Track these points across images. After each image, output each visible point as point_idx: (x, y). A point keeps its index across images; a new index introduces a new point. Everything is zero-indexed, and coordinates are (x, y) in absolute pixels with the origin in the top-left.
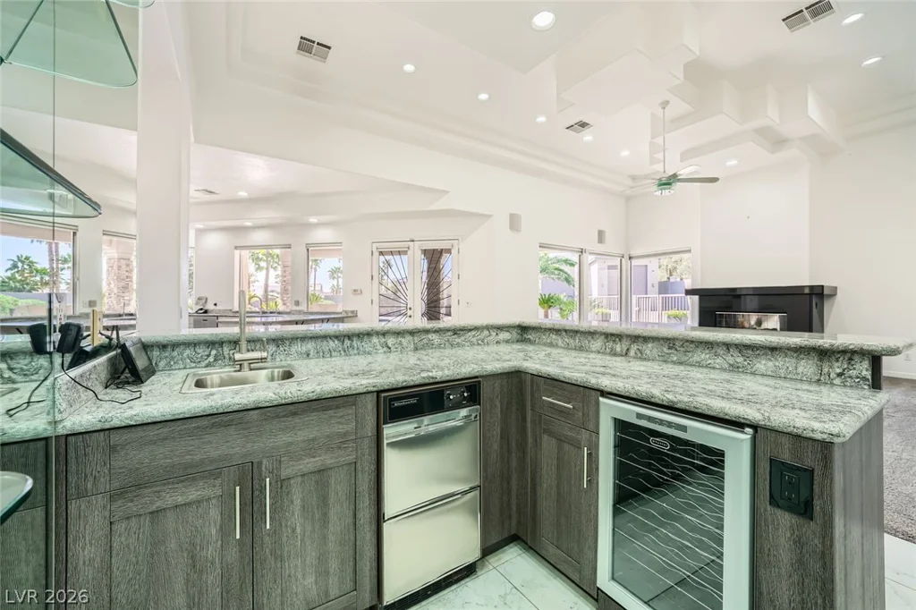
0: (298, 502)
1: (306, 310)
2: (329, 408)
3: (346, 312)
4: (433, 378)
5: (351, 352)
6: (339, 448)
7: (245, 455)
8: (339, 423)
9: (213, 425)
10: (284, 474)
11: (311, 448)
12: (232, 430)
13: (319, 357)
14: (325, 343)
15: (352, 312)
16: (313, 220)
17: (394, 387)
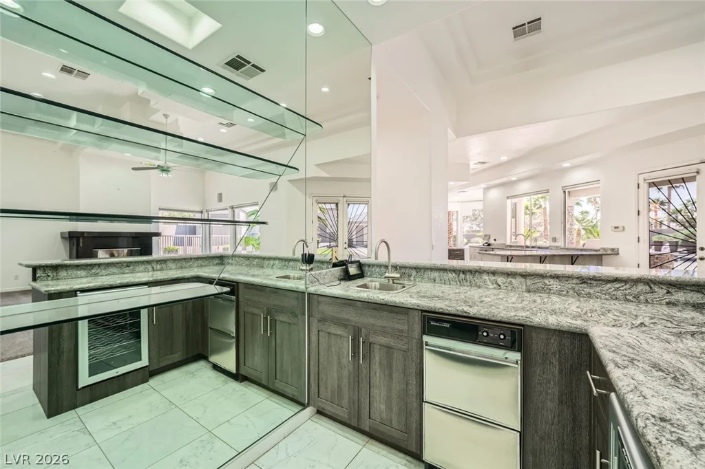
0: (377, 359)
1: (562, 246)
2: (392, 312)
3: (604, 249)
4: (466, 312)
5: (465, 283)
6: (398, 338)
7: (356, 323)
8: (398, 323)
9: (345, 304)
10: (371, 340)
11: (383, 332)
12: (351, 308)
13: (442, 283)
14: (446, 274)
15: (613, 250)
16: (566, 165)
17: (433, 310)
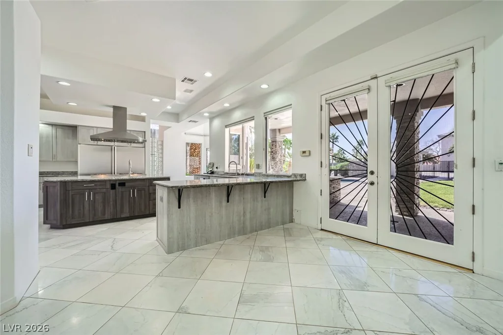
1: (264, 173)
3: (295, 175)
15: (301, 175)
